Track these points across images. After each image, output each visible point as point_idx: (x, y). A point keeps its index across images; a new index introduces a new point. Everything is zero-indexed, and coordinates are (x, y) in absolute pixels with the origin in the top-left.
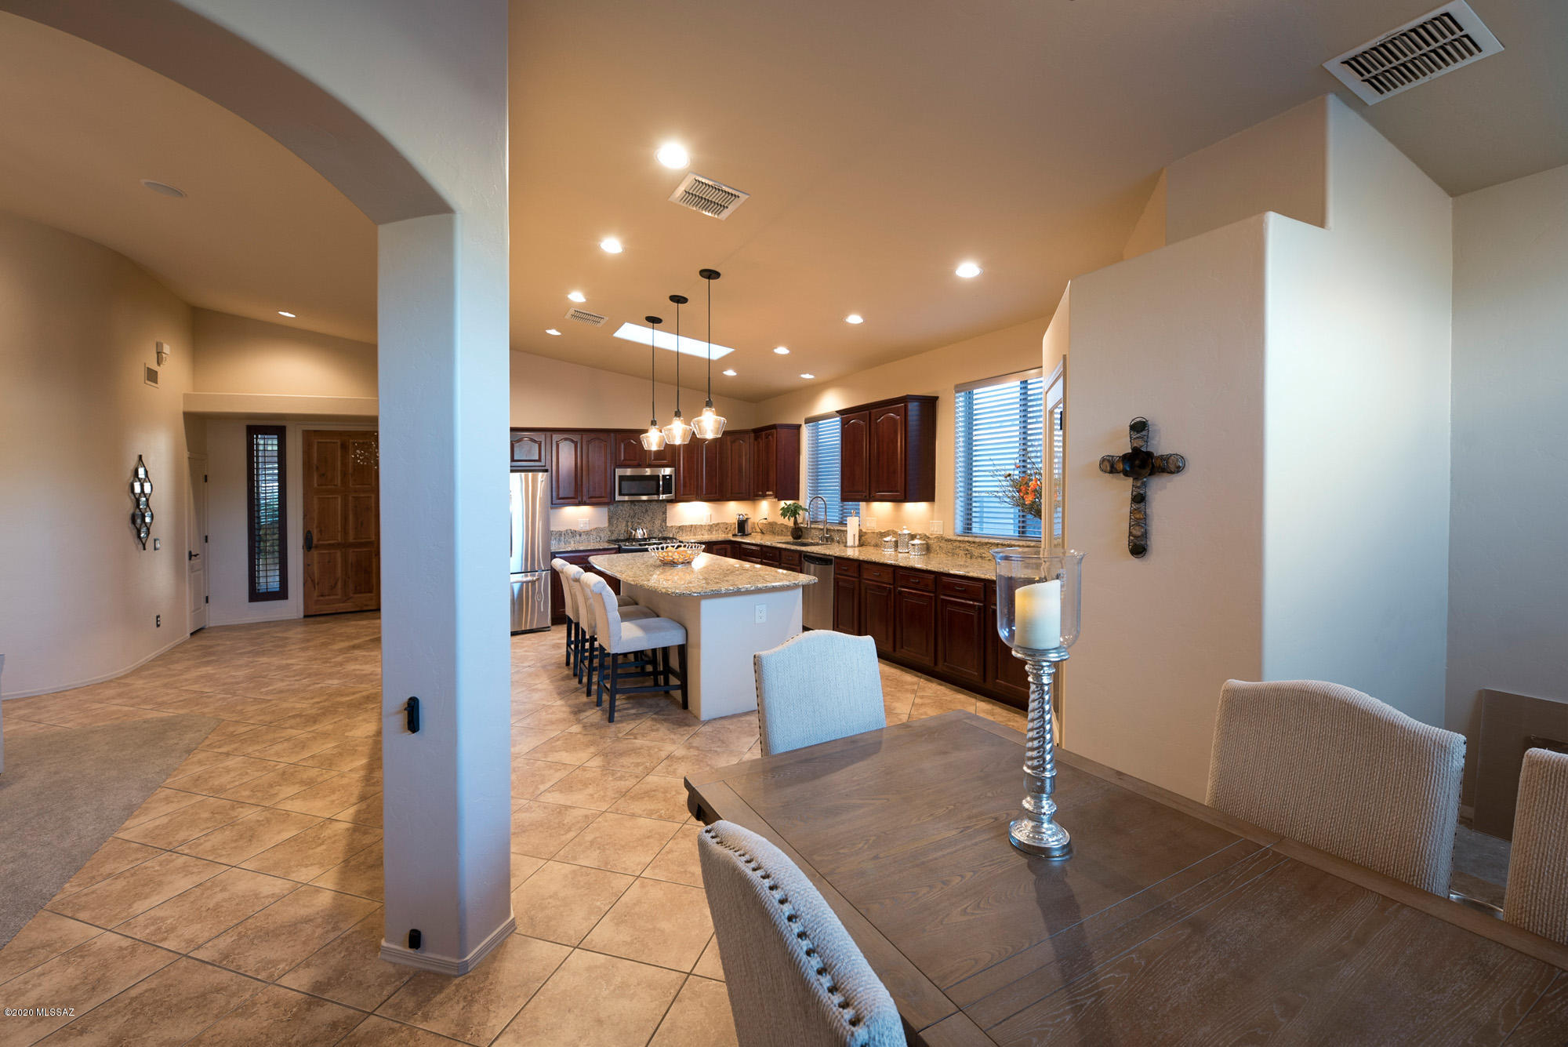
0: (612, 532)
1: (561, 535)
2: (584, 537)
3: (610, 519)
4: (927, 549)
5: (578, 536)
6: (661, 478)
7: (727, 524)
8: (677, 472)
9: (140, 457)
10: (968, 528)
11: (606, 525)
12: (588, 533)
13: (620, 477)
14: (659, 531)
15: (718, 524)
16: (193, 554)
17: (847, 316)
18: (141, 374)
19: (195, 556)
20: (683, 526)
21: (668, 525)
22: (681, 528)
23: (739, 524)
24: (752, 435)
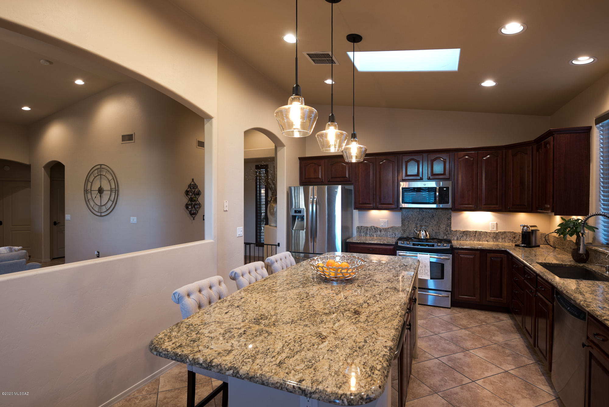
0: (404, 231)
1: (367, 229)
2: (383, 232)
3: (403, 221)
5: (379, 231)
6: (438, 190)
7: (515, 233)
8: (454, 185)
9: (193, 179)
11: (400, 225)
12: (386, 230)
13: (403, 188)
14: (444, 233)
15: (505, 233)
18: (195, 143)
20: (467, 231)
21: (453, 229)
22: (466, 233)
23: (522, 234)
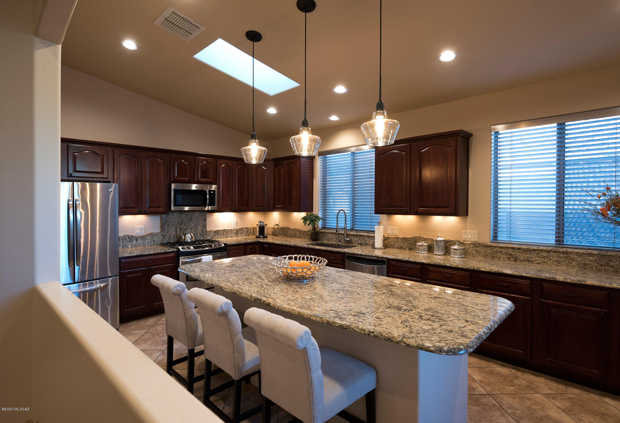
0: (164, 237)
2: (140, 241)
3: (162, 226)
4: (465, 253)
5: (134, 240)
6: (208, 193)
7: (248, 228)
8: (218, 188)
10: (495, 237)
11: (159, 230)
12: (143, 238)
13: (175, 190)
14: (202, 234)
15: (242, 228)
17: (334, 87)
20: (218, 230)
21: (208, 229)
22: (217, 232)
23: (259, 228)
24: (272, 163)
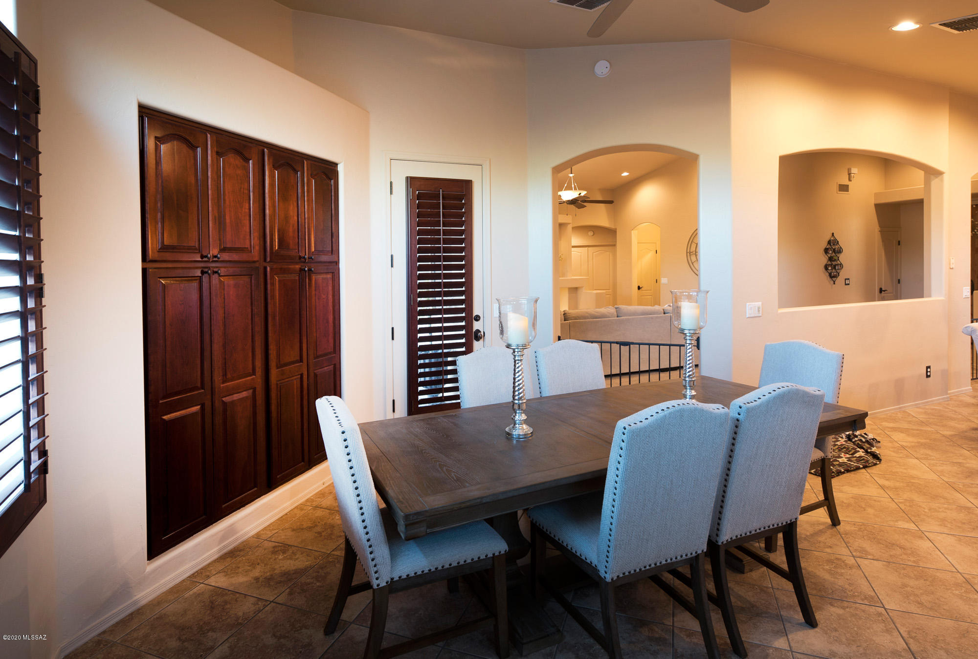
9: (833, 234)
16: (883, 289)
19: (884, 291)
